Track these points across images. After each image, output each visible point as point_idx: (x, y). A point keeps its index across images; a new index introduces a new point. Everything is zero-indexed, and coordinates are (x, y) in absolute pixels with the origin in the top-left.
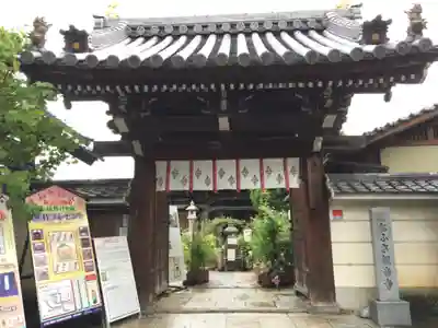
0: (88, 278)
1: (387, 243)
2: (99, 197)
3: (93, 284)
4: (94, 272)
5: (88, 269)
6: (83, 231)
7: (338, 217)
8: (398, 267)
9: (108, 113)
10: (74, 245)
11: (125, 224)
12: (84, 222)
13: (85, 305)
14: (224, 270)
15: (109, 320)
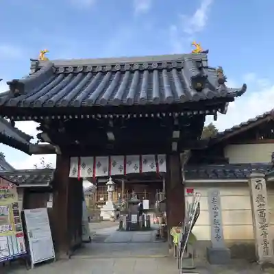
0: (17, 236)
1: (218, 211)
3: (21, 240)
4: (22, 231)
5: (18, 230)
6: (15, 205)
7: (190, 194)
8: (224, 227)
9: (38, 129)
11: (51, 200)
13: (16, 252)
14: (127, 230)
15: (33, 262)
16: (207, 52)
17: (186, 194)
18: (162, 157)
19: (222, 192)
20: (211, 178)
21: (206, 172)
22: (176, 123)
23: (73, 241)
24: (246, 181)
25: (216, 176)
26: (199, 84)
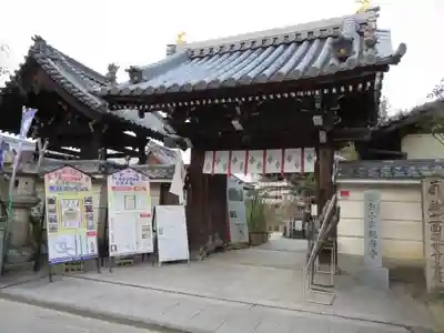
1: (375, 220)
7: (344, 197)
14: (290, 237)
15: (160, 260)
16: (377, 9)
17: (339, 197)
18: (310, 151)
19: (385, 196)
20: (371, 178)
21: (379, 171)
22: (318, 105)
23: (210, 242)
24: (418, 182)
25: (379, 175)
26: (342, 51)
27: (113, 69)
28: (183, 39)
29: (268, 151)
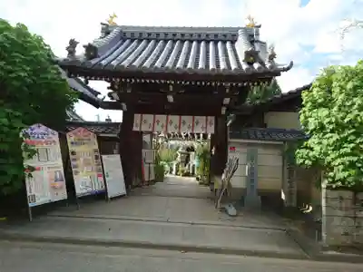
0: (99, 176)
2: (103, 132)
3: (101, 179)
4: (102, 173)
5: (98, 171)
6: (96, 151)
7: (232, 151)
9: (108, 88)
10: (91, 159)
12: (96, 147)
13: (97, 189)
15: (109, 197)
16: (260, 27)
17: (229, 151)
18: (211, 119)
22: (227, 91)
26: (252, 58)
27: (73, 44)
28: (115, 20)
29: (182, 117)
